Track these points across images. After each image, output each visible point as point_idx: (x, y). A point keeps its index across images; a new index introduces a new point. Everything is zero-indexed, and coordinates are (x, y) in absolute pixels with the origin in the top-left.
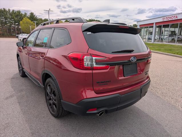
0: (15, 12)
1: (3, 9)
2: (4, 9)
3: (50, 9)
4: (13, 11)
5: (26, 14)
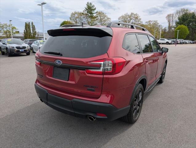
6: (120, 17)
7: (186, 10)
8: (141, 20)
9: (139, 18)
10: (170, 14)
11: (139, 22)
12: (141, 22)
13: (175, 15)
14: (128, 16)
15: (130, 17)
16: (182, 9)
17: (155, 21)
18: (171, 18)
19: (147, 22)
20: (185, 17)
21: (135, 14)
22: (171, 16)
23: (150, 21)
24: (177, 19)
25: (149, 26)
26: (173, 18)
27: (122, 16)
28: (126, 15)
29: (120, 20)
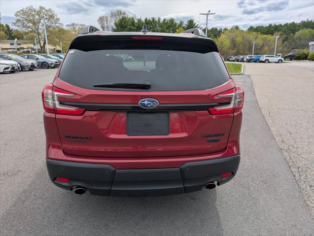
0: (167, 22)
1: (151, 20)
2: (153, 19)
3: (209, 11)
4: (165, 20)
5: (181, 23)
6: (19, 12)
7: (123, 12)
8: (60, 21)
9: (55, 17)
10: (103, 17)
11: (58, 25)
12: (59, 23)
13: (109, 18)
14: (35, 11)
15: (39, 13)
16: (118, 11)
17: (82, 26)
18: (105, 23)
19: (69, 25)
20: (123, 23)
21: (47, 8)
22: (105, 19)
23: (73, 25)
24: (113, 25)
25: (74, 33)
26: (108, 22)
27: (22, 10)
28: (31, 9)
29: (18, 18)
